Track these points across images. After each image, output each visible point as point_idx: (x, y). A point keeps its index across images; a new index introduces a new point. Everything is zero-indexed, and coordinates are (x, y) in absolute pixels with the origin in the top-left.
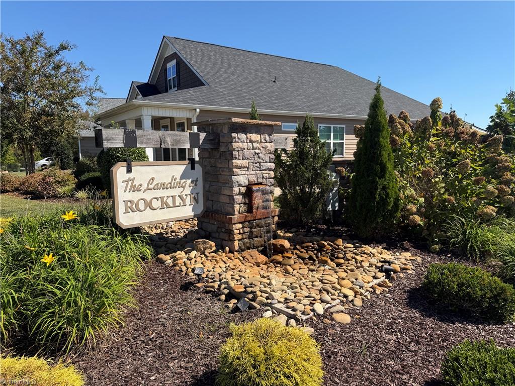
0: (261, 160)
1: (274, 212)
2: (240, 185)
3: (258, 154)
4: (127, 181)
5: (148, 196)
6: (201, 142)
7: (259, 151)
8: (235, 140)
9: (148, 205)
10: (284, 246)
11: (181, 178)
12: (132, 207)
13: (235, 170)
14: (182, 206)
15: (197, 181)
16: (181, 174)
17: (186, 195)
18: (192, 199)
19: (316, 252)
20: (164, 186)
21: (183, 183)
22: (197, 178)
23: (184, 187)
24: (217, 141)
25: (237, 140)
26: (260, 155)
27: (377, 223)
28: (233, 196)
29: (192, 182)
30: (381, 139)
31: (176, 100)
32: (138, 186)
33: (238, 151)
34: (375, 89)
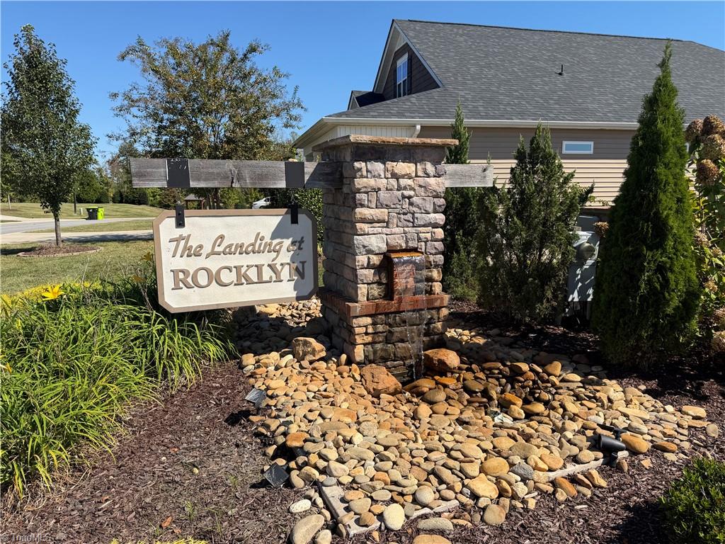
0: (415, 209)
1: (439, 301)
2: (369, 252)
3: (409, 198)
4: (177, 240)
5: (214, 264)
6: (307, 178)
7: (412, 193)
8: (360, 173)
9: (215, 278)
10: (445, 363)
11: (274, 237)
12: (184, 280)
13: (358, 225)
14: (274, 282)
15: (302, 241)
16: (272, 231)
17: (282, 264)
18: (293, 272)
19: (504, 381)
20: (241, 250)
21: (275, 246)
22: (302, 238)
23: (278, 252)
24: (337, 176)
25: (365, 173)
26: (415, 199)
27: (640, 338)
28: (356, 270)
29: (293, 243)
30: (661, 170)
31: (386, 114)
32: (197, 248)
33: (367, 193)
34: (659, 65)
